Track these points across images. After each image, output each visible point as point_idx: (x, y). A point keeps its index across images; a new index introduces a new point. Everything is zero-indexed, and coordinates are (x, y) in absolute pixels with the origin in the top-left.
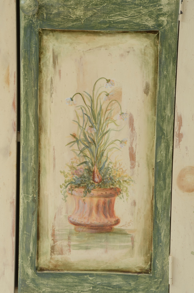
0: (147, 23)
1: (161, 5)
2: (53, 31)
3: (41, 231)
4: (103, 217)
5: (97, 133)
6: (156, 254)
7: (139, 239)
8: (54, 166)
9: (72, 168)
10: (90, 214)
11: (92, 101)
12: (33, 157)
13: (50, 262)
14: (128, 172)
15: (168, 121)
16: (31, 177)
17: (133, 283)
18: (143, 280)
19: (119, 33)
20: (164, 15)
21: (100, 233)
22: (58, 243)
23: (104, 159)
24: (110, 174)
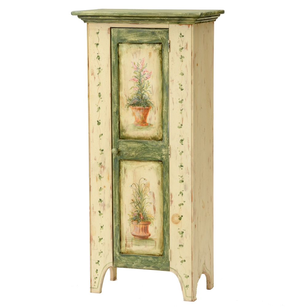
0: (158, 158)
1: (162, 151)
2: (125, 160)
3: (122, 238)
4: (144, 233)
5: (141, 199)
6: (164, 248)
7: (158, 242)
8: (126, 212)
9: (132, 213)
10: (139, 232)
11: (139, 187)
12: (118, 208)
13: (125, 250)
14: (153, 215)
15: (167, 196)
16: (117, 216)
17: (156, 260)
18: (160, 259)
19: (148, 161)
20: (164, 155)
21: (143, 239)
22: (128, 243)
23: (144, 210)
24: (146, 216)
